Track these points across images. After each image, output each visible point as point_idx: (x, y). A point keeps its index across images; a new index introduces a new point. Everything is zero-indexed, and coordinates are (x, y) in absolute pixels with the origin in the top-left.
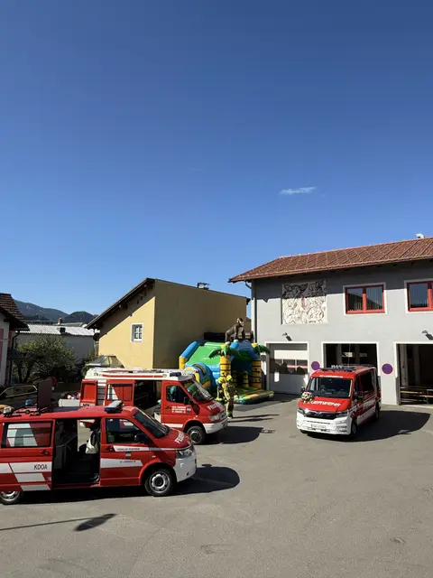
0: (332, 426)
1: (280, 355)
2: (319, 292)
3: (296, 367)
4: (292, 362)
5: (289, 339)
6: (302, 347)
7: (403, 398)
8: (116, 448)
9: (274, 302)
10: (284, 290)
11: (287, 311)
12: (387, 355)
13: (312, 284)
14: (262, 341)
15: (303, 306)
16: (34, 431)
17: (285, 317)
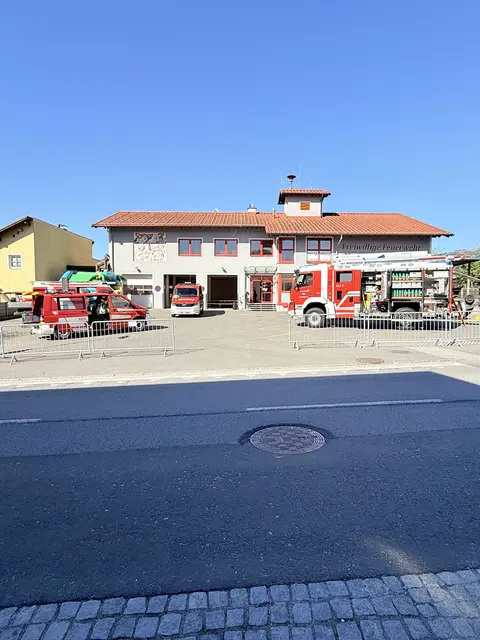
0: (192, 310)
1: (131, 282)
2: (161, 241)
3: (144, 290)
4: (141, 287)
5: (139, 271)
6: (149, 276)
7: (209, 307)
8: (119, 310)
9: (128, 245)
10: (135, 237)
11: (137, 253)
12: (202, 282)
13: (156, 235)
14: (118, 272)
15: (150, 249)
16: (73, 302)
17: (136, 256)
